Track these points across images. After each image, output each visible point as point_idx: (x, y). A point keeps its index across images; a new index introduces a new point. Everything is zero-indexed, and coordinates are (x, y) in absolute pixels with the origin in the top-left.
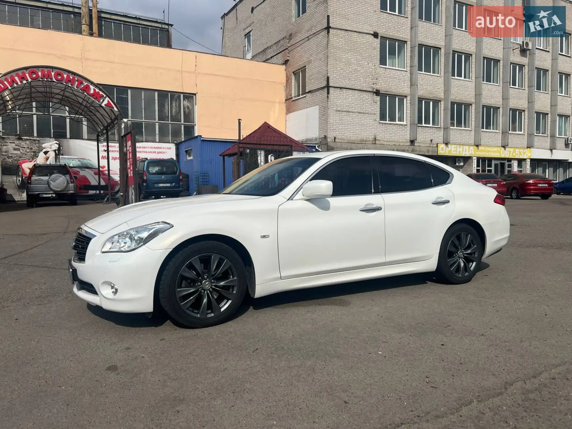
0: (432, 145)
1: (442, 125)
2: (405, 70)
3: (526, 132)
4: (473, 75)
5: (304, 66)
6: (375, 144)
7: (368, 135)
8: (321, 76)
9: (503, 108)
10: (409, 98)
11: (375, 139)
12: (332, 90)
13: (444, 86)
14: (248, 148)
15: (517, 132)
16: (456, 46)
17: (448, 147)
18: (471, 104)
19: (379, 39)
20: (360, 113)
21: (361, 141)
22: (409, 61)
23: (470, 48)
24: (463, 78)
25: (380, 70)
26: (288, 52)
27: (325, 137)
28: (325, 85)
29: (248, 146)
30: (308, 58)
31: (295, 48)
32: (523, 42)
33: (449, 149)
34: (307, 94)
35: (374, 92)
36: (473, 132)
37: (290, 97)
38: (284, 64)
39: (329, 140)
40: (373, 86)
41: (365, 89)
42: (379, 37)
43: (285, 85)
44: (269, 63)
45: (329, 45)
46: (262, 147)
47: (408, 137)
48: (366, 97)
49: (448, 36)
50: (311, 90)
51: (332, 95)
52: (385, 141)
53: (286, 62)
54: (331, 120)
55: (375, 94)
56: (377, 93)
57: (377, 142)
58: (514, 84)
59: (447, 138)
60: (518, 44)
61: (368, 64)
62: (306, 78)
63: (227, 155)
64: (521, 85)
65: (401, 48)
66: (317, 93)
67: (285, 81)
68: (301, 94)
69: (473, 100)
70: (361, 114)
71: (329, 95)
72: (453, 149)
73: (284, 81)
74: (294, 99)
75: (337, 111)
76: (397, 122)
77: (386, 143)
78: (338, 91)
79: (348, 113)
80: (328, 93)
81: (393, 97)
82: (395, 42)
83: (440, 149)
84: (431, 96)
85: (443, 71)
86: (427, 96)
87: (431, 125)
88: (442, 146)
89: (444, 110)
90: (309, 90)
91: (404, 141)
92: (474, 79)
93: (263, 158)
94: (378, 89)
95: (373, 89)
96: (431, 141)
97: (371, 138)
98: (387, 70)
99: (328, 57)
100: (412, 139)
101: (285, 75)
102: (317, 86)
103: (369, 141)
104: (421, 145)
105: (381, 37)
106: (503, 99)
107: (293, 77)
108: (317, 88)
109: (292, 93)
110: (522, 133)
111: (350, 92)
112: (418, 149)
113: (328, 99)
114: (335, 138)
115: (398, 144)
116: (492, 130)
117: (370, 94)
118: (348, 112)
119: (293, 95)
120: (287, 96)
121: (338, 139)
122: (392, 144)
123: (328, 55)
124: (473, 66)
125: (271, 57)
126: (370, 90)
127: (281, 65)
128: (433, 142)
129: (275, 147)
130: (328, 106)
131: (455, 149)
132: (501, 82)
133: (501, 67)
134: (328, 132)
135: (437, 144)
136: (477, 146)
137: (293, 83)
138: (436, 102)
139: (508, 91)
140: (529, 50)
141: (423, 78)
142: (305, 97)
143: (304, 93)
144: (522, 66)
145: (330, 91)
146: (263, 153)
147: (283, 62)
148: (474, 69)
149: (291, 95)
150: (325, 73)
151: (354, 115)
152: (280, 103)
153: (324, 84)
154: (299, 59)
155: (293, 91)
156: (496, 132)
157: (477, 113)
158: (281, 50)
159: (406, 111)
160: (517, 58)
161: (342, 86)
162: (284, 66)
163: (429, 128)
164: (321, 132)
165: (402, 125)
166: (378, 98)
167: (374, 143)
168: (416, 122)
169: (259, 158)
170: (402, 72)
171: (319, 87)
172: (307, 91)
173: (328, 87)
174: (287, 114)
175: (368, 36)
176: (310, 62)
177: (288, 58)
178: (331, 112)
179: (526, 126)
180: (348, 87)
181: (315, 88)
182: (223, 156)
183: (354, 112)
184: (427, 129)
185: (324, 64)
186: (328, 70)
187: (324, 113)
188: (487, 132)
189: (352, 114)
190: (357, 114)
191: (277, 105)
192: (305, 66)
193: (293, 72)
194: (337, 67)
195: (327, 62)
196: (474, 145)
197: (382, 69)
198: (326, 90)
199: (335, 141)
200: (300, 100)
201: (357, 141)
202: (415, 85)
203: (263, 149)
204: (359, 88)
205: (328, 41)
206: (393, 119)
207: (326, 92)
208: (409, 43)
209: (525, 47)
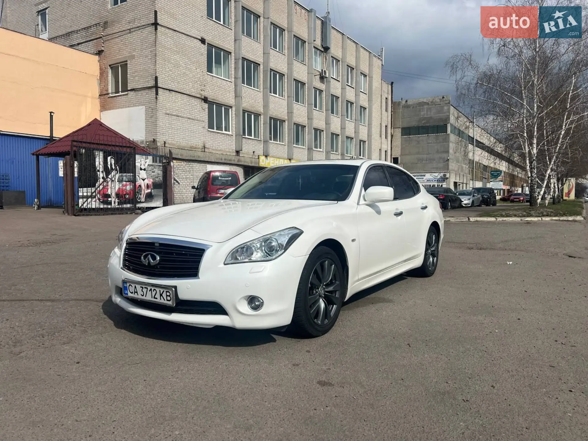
0: (254, 157)
1: (262, 138)
2: (230, 80)
3: (325, 150)
4: (285, 93)
5: (125, 60)
6: (204, 152)
7: (197, 142)
8: (147, 74)
9: (308, 127)
10: (234, 109)
11: (205, 147)
12: (160, 91)
13: (263, 101)
14: (84, 148)
15: (318, 149)
16: (272, 65)
17: (267, 159)
18: (285, 121)
19: (206, 45)
20: (189, 118)
21: (191, 148)
22: (233, 73)
23: (283, 69)
24: (277, 96)
25: (208, 77)
26: (102, 41)
27: (154, 141)
28: (153, 85)
29: (84, 145)
30: (130, 53)
31: (113, 39)
32: (322, 70)
33: (269, 161)
34: (129, 92)
35: (203, 99)
36: (286, 147)
37: (105, 92)
38: (96, 54)
39: (159, 144)
40: (201, 92)
41: (194, 94)
42: (206, 44)
43: (99, 78)
44: (77, 50)
45: (157, 42)
46: (102, 147)
47: (233, 148)
48: (195, 103)
49: (266, 54)
50: (135, 88)
51: (162, 97)
52: (213, 150)
53: (99, 53)
54: (160, 123)
55: (203, 101)
56: (205, 100)
57: (206, 150)
58: (316, 106)
59: (267, 151)
60: (318, 71)
61: (196, 69)
62: (127, 75)
63: (42, 155)
64: (321, 108)
65: (226, 58)
66: (142, 92)
67: (99, 74)
68: (120, 90)
69: (286, 118)
70: (190, 120)
71: (158, 96)
72: (271, 162)
73: (97, 73)
74: (111, 96)
75: (166, 114)
76: (224, 132)
77: (214, 152)
78: (167, 92)
79: (177, 118)
80: (157, 94)
81: (219, 105)
82: (220, 52)
83: (261, 161)
84: (252, 110)
85: (262, 86)
86: (250, 109)
87: (253, 137)
88: (262, 158)
89: (264, 124)
90: (132, 88)
91: (231, 150)
92: (286, 97)
93: (101, 160)
94: (206, 96)
95: (202, 95)
96: (254, 152)
97: (201, 145)
98: (214, 78)
99: (156, 55)
100: (237, 150)
101: (99, 68)
102: (143, 84)
103: (199, 148)
104: (245, 156)
105: (208, 43)
106: (308, 119)
107: (110, 71)
108: (142, 87)
109: (109, 88)
110: (321, 150)
111: (179, 95)
112: (243, 160)
113: (157, 101)
114: (165, 143)
115: (225, 154)
116: (300, 146)
117: (199, 101)
118: (178, 116)
119: (110, 91)
120: (101, 91)
121: (168, 143)
122: (220, 153)
123: (156, 53)
124: (286, 85)
125: (78, 44)
126: (198, 96)
127: (92, 54)
128: (255, 153)
129: (117, 149)
130: (158, 108)
131: (273, 162)
132: (307, 103)
133: (306, 90)
134: (158, 135)
135: (259, 156)
136: (290, 160)
137: (109, 77)
138: (257, 115)
139: (312, 113)
140: (326, 77)
141: (246, 90)
142: (127, 95)
143: (125, 89)
144: (321, 91)
145: (159, 92)
146: (101, 154)
147: (95, 52)
148: (286, 89)
149: (107, 90)
150: (152, 71)
151: (184, 120)
152: (93, 98)
153: (152, 83)
154: (118, 51)
155: (109, 86)
156: (303, 148)
157: (289, 129)
158: (92, 38)
159: (232, 121)
160: (317, 83)
161: (171, 89)
162: (97, 56)
163: (251, 140)
164: (147, 134)
165: (228, 135)
166: (206, 106)
167: (203, 150)
168: (242, 133)
169: (97, 160)
170: (227, 82)
171: (145, 86)
172: (129, 89)
173: (156, 87)
174: (101, 111)
175: (196, 41)
176: (133, 57)
177: (103, 49)
178: (160, 115)
179: (325, 145)
180: (177, 90)
181: (140, 87)
182: (37, 155)
183: (184, 118)
184: (250, 141)
185: (151, 62)
186: (156, 69)
187: (152, 114)
188: (296, 147)
189: (181, 118)
190: (187, 119)
191: (89, 100)
192: (127, 61)
193: (110, 66)
194: (166, 68)
195: (154, 60)
196: (288, 159)
197: (209, 76)
198: (154, 90)
199: (165, 146)
200: (119, 97)
201: (187, 147)
202: (239, 96)
203: (102, 150)
204: (188, 93)
205: (156, 38)
206: (219, 128)
207: (155, 92)
208: (233, 54)
209: (324, 75)
